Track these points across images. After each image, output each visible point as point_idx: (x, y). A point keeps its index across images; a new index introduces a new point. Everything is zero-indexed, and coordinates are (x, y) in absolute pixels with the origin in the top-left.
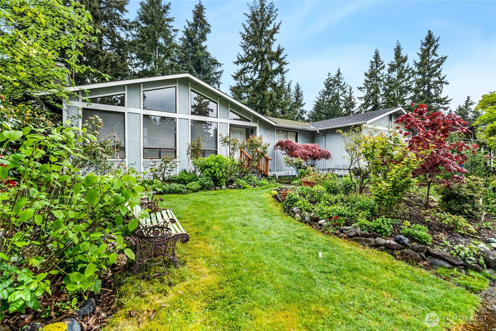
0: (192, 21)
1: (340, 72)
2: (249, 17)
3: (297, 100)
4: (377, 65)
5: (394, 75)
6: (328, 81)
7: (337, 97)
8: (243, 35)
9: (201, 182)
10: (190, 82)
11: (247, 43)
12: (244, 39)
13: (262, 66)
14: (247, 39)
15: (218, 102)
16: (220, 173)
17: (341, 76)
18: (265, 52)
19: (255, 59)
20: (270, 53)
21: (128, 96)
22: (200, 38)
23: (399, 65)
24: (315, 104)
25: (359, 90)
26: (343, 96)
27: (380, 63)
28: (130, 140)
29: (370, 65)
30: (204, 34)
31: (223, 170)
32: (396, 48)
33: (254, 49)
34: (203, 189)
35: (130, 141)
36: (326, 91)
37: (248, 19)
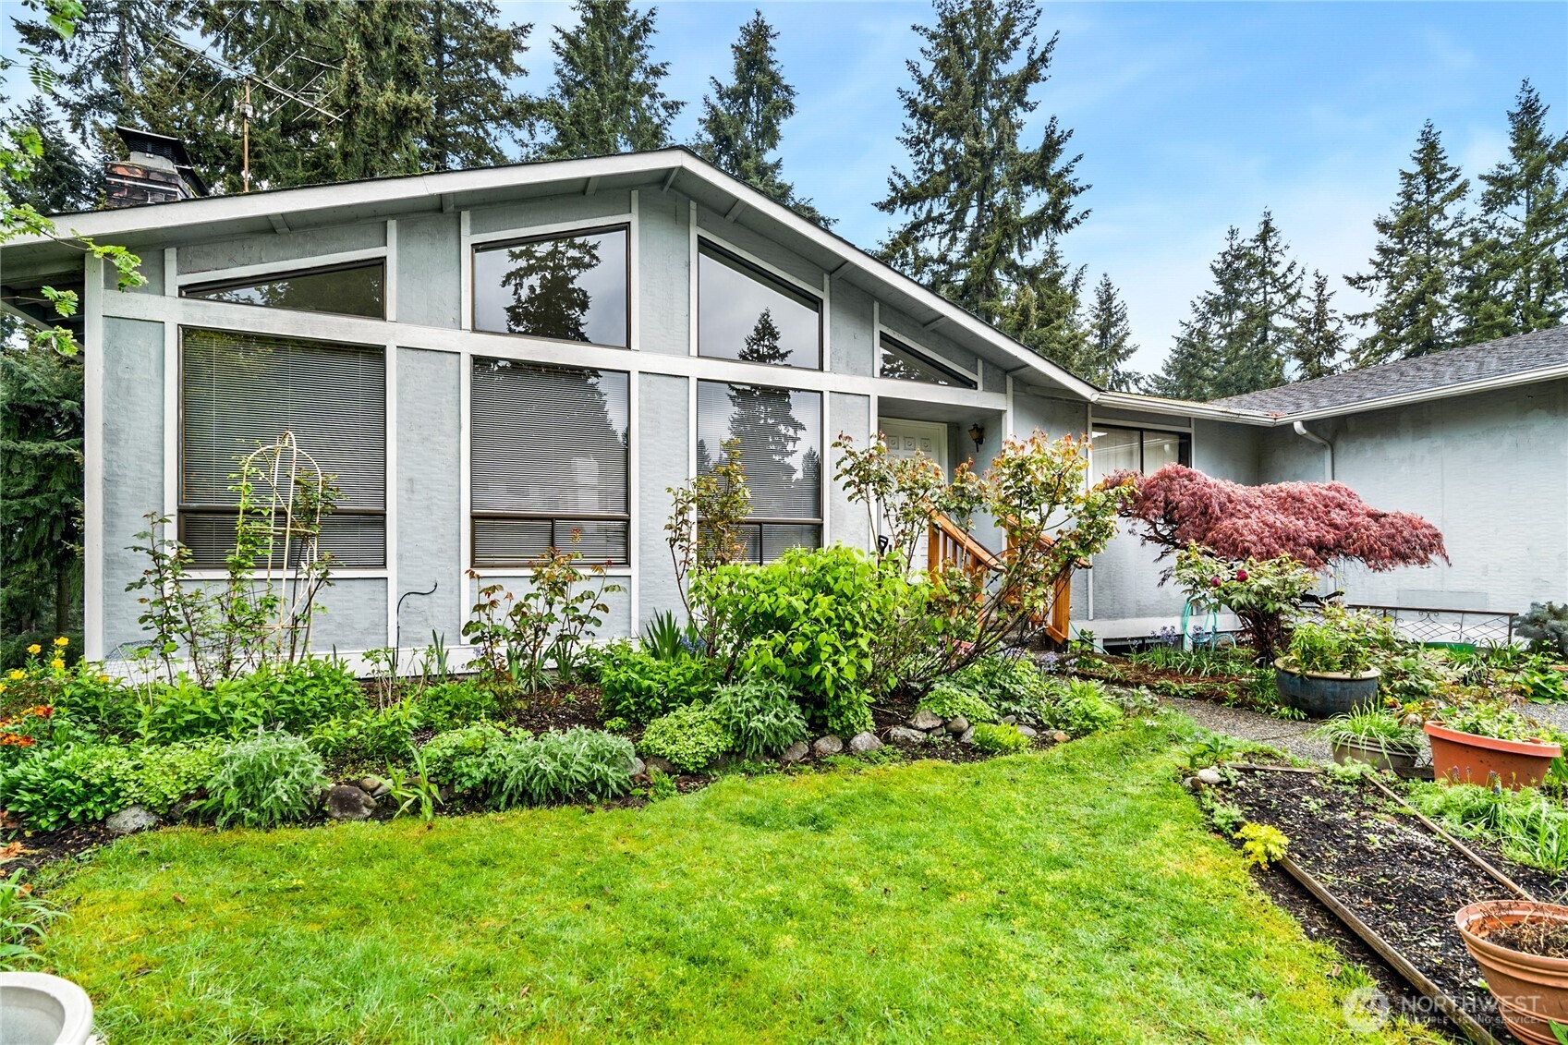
0: (730, 81)
1: (1272, 224)
2: (933, 37)
3: (1103, 336)
4: (1429, 187)
5: (1514, 216)
6: (1229, 258)
7: (1260, 317)
8: (912, 103)
9: (728, 712)
10: (693, 205)
11: (925, 127)
12: (912, 116)
13: (979, 214)
14: (925, 115)
15: (824, 296)
16: (843, 660)
17: (1274, 240)
18: (994, 154)
19: (953, 186)
20: (1012, 157)
21: (401, 272)
22: (757, 136)
23: (1534, 175)
24: (1175, 345)
25: (1352, 289)
26: (1286, 316)
27: (1448, 174)
28: (411, 480)
29: (1401, 188)
30: (770, 121)
31: (863, 643)
32: (1517, 110)
33: (953, 148)
34: (741, 755)
35: (410, 485)
36: (1218, 298)
37: (929, 46)
